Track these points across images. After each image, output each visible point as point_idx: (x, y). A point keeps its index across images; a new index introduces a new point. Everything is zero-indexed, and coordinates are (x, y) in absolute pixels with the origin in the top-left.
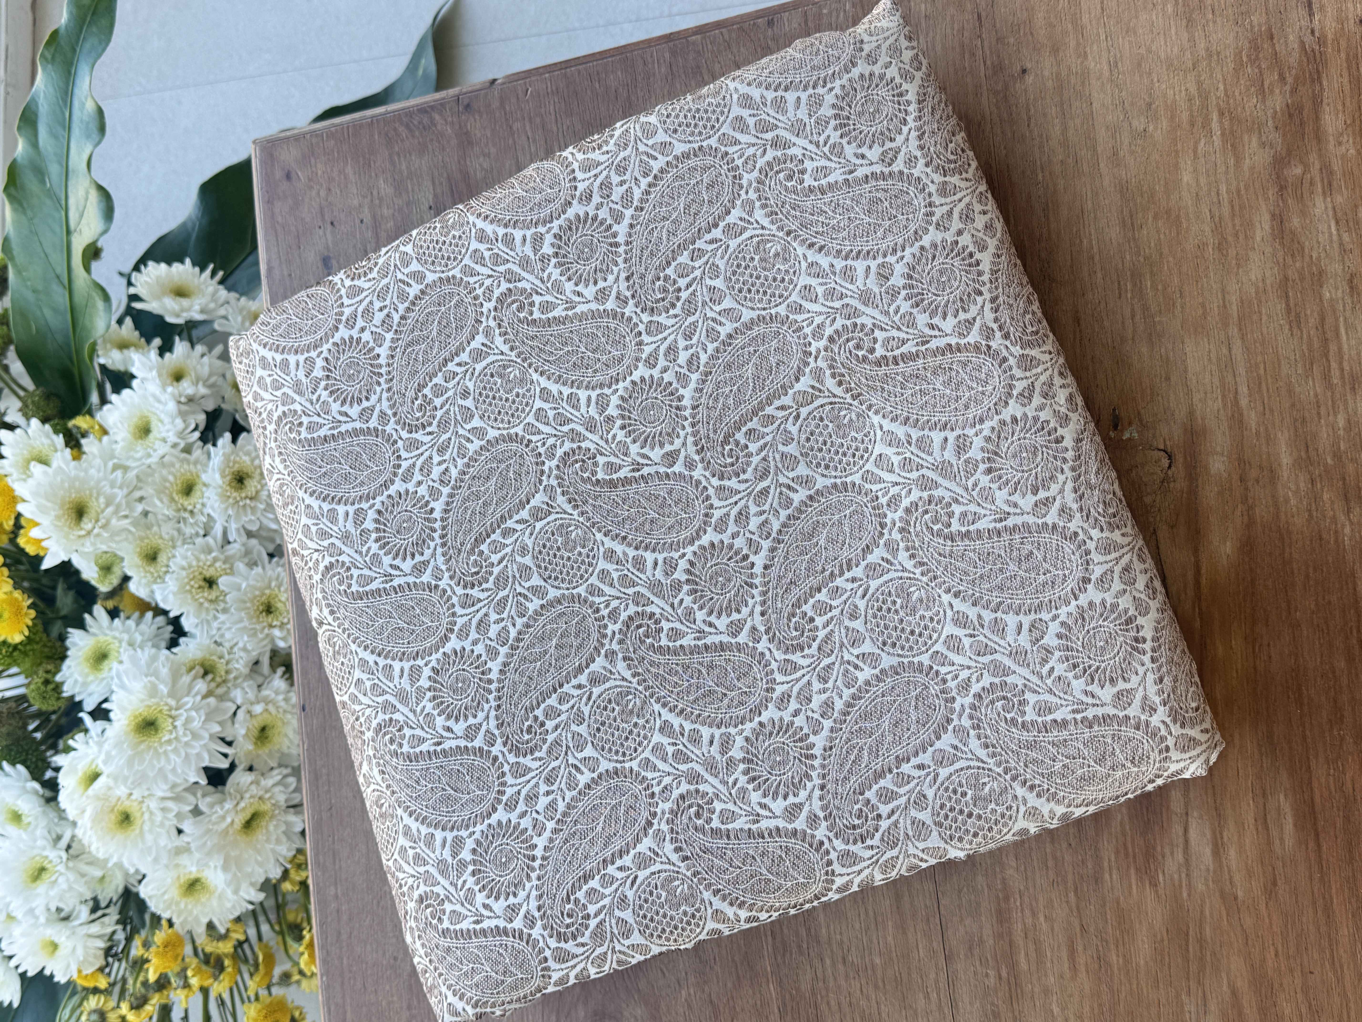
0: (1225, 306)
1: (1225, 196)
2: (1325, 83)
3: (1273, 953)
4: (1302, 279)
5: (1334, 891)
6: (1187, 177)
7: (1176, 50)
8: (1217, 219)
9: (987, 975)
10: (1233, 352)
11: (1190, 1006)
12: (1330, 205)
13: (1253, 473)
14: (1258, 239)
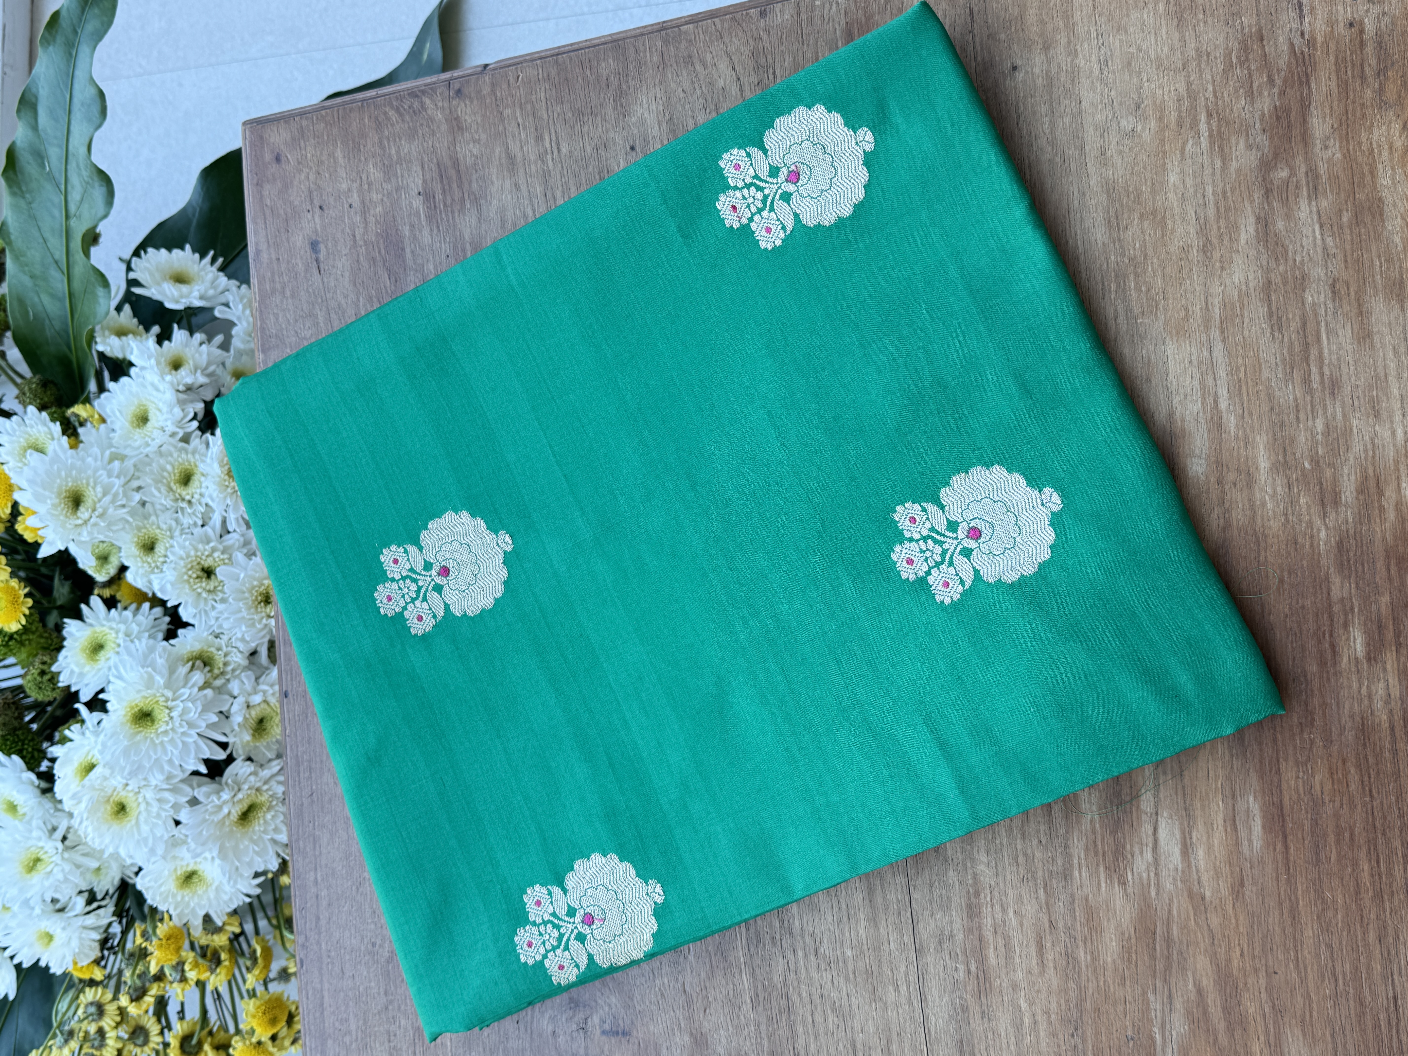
0: (1208, 309)
1: (1211, 197)
2: (1313, 86)
3: (1238, 953)
4: (1285, 283)
5: (1300, 892)
6: (1173, 178)
7: (1166, 50)
8: (1202, 221)
9: (956, 969)
10: (1215, 354)
11: (1156, 1004)
12: (1314, 209)
13: (1231, 477)
14: (1243, 241)
